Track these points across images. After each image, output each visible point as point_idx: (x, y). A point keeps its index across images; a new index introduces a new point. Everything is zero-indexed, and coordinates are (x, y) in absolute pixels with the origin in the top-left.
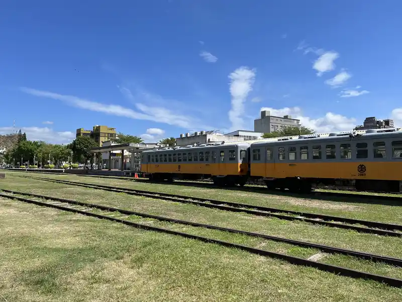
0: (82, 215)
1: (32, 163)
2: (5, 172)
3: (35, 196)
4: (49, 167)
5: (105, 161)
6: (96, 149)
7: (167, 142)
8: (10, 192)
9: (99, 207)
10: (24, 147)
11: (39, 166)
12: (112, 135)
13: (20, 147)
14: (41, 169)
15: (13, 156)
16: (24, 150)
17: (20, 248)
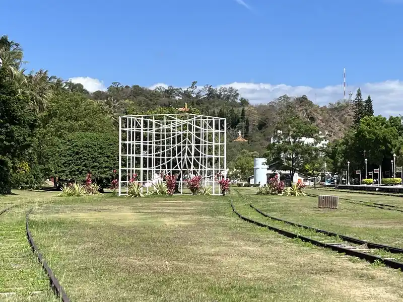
1: (387, 172)
10: (369, 133)
13: (360, 132)
15: (346, 155)
16: (370, 140)
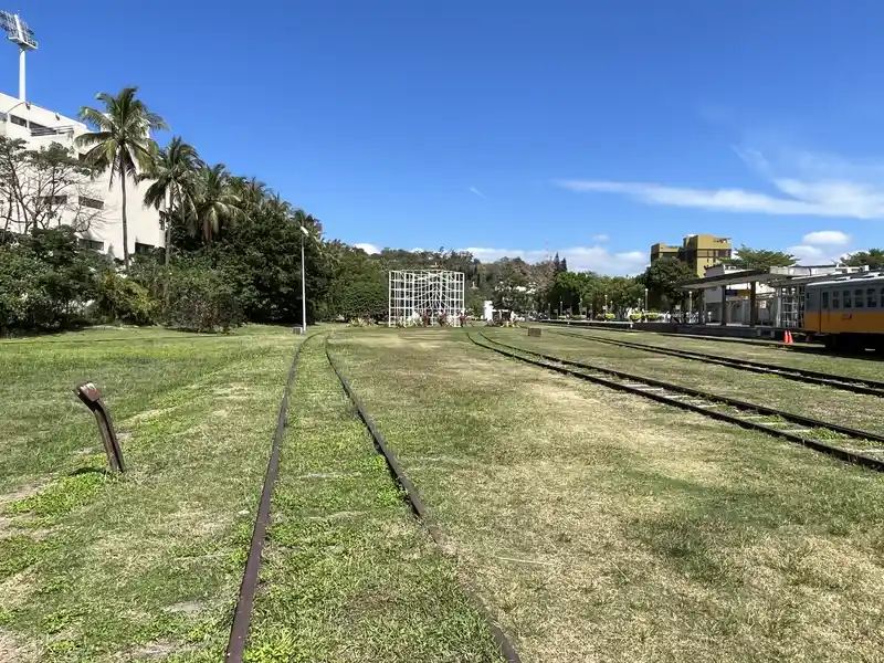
0: (703, 418)
2: (542, 327)
3: (599, 370)
4: (606, 319)
5: (711, 307)
6: (692, 282)
7: (860, 260)
8: (557, 361)
9: (731, 403)
10: (564, 284)
11: (588, 316)
12: (722, 253)
13: (557, 283)
14: (591, 321)
16: (564, 289)
17: (611, 469)
